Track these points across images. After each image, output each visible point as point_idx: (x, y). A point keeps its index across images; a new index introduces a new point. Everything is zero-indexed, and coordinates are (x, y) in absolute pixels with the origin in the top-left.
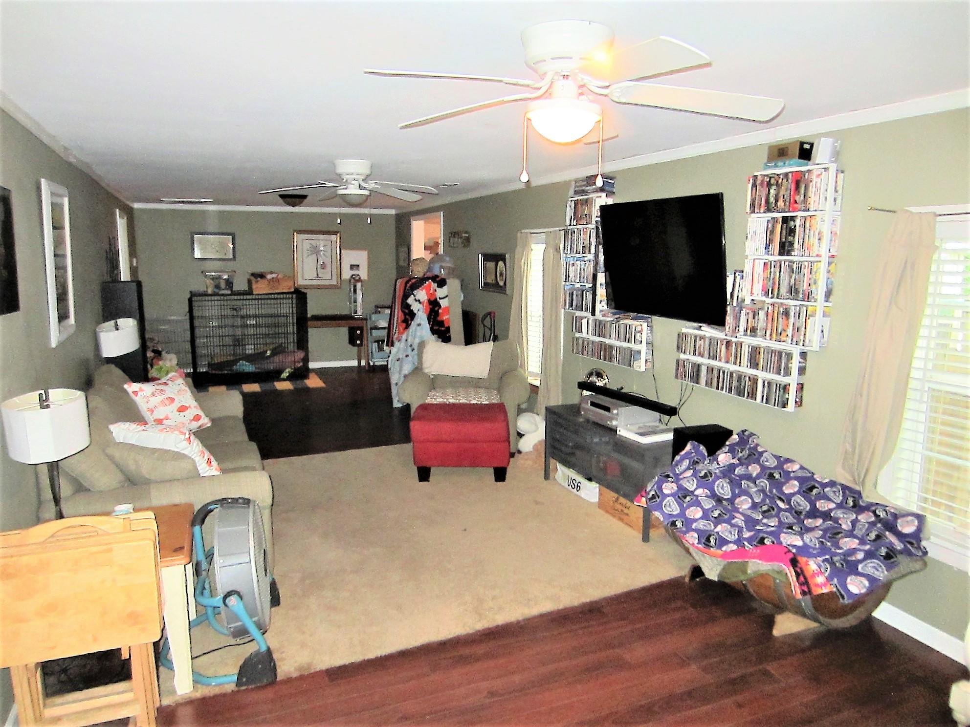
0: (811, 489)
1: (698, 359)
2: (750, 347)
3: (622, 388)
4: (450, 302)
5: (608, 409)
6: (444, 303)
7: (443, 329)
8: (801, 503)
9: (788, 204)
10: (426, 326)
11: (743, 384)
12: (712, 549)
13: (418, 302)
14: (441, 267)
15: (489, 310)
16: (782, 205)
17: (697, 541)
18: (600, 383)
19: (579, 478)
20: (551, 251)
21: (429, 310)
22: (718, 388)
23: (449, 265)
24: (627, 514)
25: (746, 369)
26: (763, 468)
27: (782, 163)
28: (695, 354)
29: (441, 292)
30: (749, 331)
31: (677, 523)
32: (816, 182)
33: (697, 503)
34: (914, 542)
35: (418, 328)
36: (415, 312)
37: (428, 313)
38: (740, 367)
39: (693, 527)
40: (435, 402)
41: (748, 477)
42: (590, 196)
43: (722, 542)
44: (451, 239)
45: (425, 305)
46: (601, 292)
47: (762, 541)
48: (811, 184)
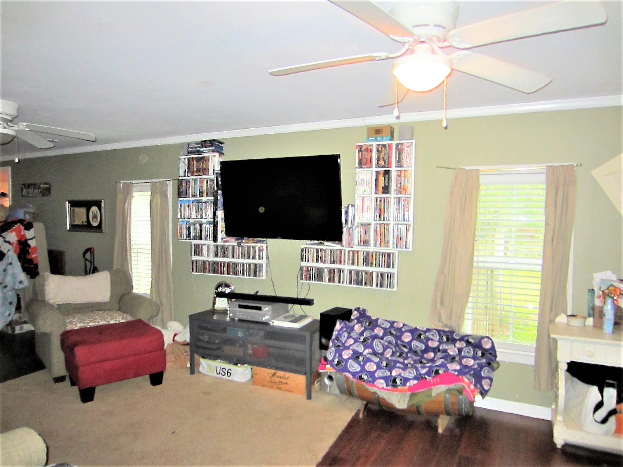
0: (420, 335)
1: (320, 265)
2: (365, 253)
3: (257, 292)
4: (37, 242)
5: (259, 309)
6: (32, 243)
7: (32, 266)
8: (419, 345)
9: (387, 162)
10: (17, 265)
11: (360, 277)
12: (399, 387)
13: (7, 244)
14: (26, 212)
15: (89, 246)
16: (383, 163)
17: (385, 385)
18: (228, 291)
19: (227, 366)
20: (158, 197)
21: (19, 250)
22: (340, 282)
23: (32, 211)
24: (286, 383)
25: (362, 268)
26: (384, 329)
27: (381, 138)
28: (317, 261)
29: (29, 234)
30: (362, 243)
31: (363, 376)
32: (407, 151)
33: (369, 360)
34: (492, 352)
35: (9, 266)
36: (5, 252)
37: (18, 253)
38: (358, 267)
39: (376, 376)
40: (77, 328)
41: (376, 337)
42: (205, 155)
43: (405, 381)
44: (24, 190)
45: (14, 245)
46: (221, 225)
47: (437, 372)
48: (403, 151)
